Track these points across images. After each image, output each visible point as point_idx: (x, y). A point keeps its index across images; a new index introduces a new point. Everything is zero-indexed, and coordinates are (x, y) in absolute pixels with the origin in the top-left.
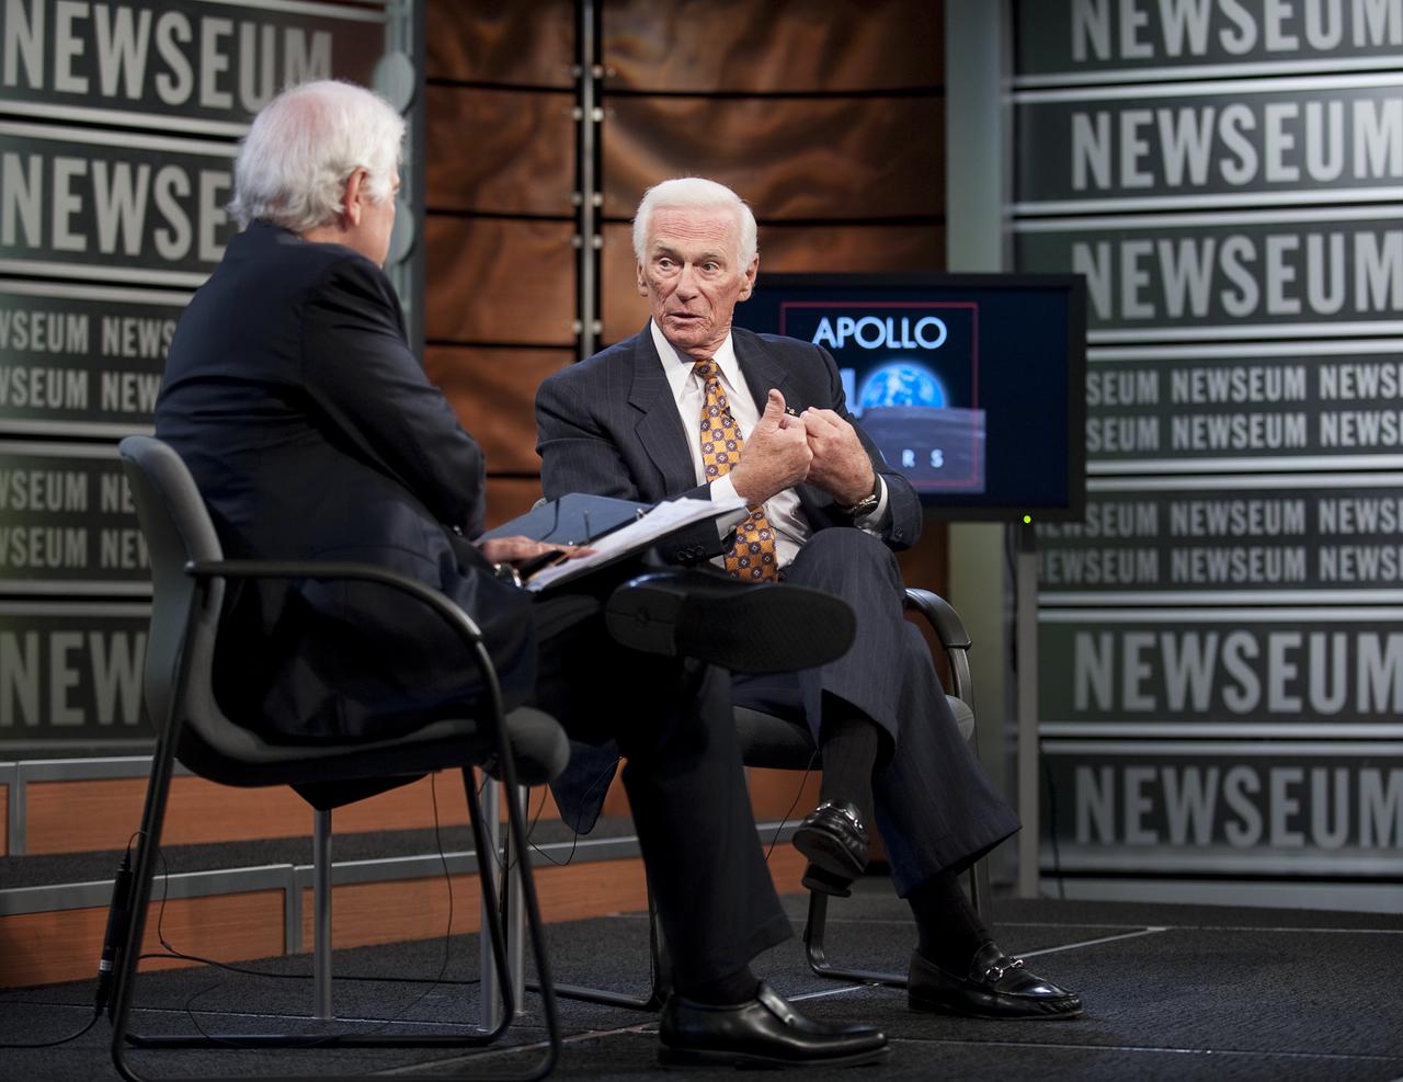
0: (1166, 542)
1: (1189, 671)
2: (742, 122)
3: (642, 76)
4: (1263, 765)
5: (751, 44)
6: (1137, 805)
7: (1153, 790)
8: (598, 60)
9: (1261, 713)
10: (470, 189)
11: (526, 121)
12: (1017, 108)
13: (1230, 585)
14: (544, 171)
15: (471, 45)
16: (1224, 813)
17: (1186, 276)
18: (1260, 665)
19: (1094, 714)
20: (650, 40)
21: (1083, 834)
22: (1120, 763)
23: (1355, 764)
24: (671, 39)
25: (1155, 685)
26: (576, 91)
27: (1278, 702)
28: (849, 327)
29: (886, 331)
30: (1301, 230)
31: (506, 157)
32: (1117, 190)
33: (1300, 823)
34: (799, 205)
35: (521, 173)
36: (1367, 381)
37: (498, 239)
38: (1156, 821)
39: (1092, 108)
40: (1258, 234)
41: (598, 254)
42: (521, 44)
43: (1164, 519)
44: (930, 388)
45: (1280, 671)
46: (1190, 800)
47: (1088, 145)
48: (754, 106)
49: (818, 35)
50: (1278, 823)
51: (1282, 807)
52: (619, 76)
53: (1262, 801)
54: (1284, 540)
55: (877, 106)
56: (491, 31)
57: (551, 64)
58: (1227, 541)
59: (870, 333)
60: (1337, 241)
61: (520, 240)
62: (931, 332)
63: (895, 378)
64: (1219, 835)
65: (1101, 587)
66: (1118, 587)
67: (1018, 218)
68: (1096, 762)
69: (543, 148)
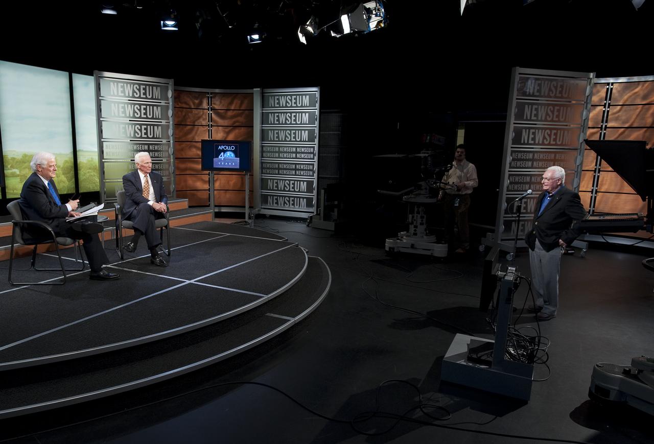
0: (279, 169)
1: (281, 185)
2: (230, 113)
3: (216, 107)
4: (289, 197)
5: (231, 103)
6: (275, 201)
7: (277, 199)
8: (211, 105)
9: (289, 191)
10: (194, 122)
11: (202, 113)
12: (263, 113)
13: (286, 175)
14: (204, 120)
15: (194, 103)
16: (285, 203)
17: (282, 135)
18: (289, 185)
19: (270, 190)
20: (218, 103)
21: (269, 204)
22: (273, 196)
23: (300, 198)
24: (221, 102)
25: (277, 187)
26: (208, 109)
27: (291, 189)
28: (223, 147)
29: (227, 148)
30: (296, 130)
31: (199, 118)
32: (274, 124)
33: (293, 204)
34: (237, 124)
35: (201, 120)
36: (303, 150)
37: (198, 128)
38: (277, 203)
39: (271, 113)
40: (290, 130)
41: (211, 130)
42: (201, 103)
43: (279, 166)
44: (233, 155)
45: (292, 186)
46: (281, 201)
47: (271, 117)
48: (231, 111)
49: (239, 102)
50: (291, 204)
51: (291, 202)
52: (214, 107)
53: (289, 201)
54: (292, 169)
55: (247, 112)
56: (197, 101)
57: (205, 105)
58: (286, 169)
59: (225, 148)
60: (300, 131)
61: (201, 129)
62: (233, 148)
63: (228, 153)
64: (284, 205)
65: (271, 174)
66: (273, 174)
67: (262, 127)
68: (270, 195)
69: (204, 117)
